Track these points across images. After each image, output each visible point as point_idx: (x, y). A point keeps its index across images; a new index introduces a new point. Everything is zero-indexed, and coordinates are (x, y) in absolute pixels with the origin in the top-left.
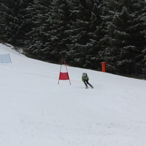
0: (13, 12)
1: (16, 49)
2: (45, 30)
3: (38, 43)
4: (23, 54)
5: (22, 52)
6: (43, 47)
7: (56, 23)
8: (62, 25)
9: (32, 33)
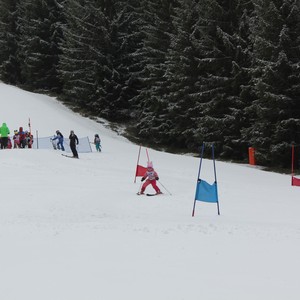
0: (109, 61)
1: (112, 127)
2: (160, 93)
3: (148, 117)
4: (124, 135)
5: (123, 132)
6: (157, 123)
7: (177, 81)
8: (186, 83)
9: (141, 98)
